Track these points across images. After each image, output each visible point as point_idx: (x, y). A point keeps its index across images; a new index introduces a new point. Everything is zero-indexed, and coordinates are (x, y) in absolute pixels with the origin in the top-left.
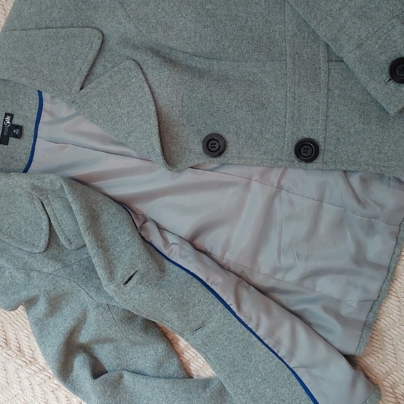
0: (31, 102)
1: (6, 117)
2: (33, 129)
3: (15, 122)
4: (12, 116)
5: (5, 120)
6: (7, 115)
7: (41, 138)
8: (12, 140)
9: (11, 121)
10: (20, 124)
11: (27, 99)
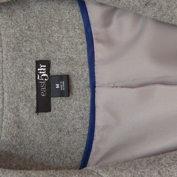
0: (72, 33)
1: (38, 66)
2: (86, 75)
3: (55, 70)
4: (47, 63)
5: (37, 73)
6: (38, 63)
7: (103, 85)
8: (56, 102)
9: (48, 72)
10: (64, 72)
11: (64, 31)
